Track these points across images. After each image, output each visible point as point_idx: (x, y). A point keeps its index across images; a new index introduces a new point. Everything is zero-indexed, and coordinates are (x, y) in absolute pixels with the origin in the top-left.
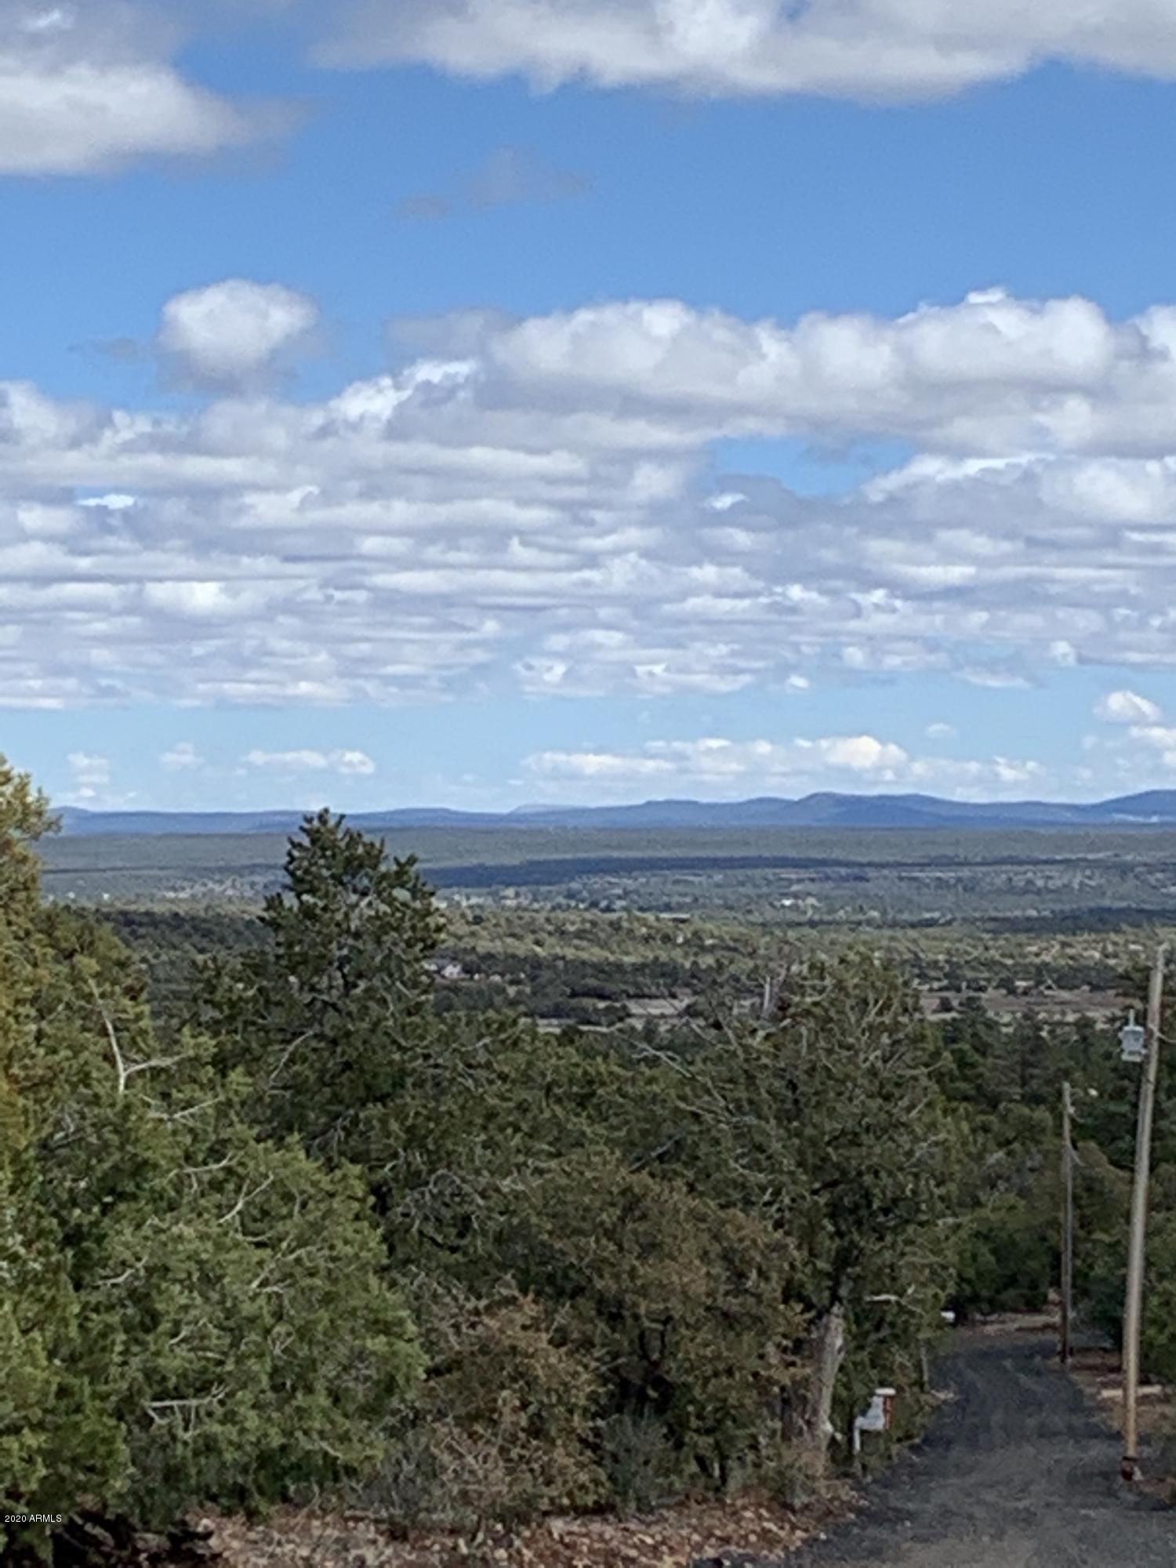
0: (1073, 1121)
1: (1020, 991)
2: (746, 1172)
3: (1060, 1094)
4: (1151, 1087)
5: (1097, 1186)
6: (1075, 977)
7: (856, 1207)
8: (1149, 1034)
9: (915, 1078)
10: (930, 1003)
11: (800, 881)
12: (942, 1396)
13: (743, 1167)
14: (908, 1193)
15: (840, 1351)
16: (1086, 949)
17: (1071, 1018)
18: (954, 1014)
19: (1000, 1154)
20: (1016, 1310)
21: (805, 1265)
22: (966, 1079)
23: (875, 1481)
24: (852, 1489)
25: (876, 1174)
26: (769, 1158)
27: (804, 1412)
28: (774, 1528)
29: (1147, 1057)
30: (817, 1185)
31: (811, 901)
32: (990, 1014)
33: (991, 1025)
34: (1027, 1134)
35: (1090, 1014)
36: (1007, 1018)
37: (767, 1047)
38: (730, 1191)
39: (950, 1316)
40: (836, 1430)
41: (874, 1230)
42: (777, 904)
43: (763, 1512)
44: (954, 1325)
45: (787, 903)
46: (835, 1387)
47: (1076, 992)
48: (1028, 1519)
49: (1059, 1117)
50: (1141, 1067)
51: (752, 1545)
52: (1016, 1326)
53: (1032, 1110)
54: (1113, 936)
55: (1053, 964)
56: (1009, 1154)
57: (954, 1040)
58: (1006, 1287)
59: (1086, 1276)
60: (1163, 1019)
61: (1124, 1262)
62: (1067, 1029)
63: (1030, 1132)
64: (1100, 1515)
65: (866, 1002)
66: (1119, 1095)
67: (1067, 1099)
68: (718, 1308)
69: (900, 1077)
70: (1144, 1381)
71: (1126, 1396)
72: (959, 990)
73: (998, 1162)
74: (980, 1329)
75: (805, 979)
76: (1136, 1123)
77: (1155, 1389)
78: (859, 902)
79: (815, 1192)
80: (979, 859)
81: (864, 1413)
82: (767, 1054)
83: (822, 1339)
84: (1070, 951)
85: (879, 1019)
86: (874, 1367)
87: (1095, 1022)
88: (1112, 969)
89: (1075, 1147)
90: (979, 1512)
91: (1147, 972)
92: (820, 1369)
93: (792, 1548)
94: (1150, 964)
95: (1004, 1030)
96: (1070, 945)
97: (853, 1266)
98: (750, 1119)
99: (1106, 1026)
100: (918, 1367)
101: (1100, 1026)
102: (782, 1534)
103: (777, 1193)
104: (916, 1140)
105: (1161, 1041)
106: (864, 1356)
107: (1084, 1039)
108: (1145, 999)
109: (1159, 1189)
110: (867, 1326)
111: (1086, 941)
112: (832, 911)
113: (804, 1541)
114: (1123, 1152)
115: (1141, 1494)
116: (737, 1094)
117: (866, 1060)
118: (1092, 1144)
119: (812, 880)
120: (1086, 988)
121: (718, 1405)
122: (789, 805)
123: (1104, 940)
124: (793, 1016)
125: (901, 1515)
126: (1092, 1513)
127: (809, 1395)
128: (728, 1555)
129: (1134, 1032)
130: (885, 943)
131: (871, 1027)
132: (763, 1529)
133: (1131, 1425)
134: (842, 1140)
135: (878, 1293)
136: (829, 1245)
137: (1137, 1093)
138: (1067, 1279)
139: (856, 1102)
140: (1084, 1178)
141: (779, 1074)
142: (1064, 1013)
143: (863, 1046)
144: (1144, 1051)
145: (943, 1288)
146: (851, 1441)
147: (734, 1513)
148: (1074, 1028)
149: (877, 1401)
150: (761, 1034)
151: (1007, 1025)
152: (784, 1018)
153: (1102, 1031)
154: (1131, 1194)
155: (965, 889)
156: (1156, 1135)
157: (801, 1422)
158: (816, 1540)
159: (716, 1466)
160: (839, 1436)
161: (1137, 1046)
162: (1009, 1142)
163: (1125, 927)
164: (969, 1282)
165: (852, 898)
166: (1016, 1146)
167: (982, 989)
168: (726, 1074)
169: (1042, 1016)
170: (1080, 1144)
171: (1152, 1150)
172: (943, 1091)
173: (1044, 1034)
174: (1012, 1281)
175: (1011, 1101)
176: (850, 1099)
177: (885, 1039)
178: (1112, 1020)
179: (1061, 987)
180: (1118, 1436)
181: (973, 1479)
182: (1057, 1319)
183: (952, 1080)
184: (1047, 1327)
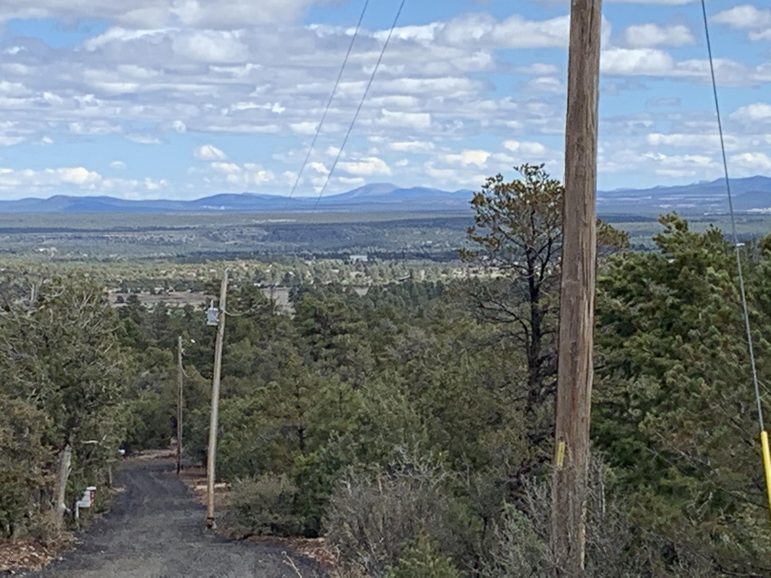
0: (182, 355)
1: (157, 292)
2: (23, 381)
3: (176, 343)
4: (221, 338)
5: (195, 386)
6: (184, 286)
7: (78, 398)
8: (220, 311)
9: (107, 334)
10: (112, 299)
11: (48, 239)
12: (119, 490)
13: (21, 378)
14: (103, 391)
15: (69, 468)
16: (188, 272)
17: (182, 305)
18: (125, 304)
19: (147, 372)
20: (155, 448)
21: (53, 426)
22: (130, 335)
23: (86, 532)
24: (75, 536)
25: (87, 381)
26: (34, 374)
27: (51, 500)
28: (37, 555)
29: (219, 323)
30: (59, 387)
31: (53, 249)
32: (142, 304)
33: (143, 309)
34: (161, 362)
35: (191, 304)
36: (150, 306)
37: (33, 319)
38: (15, 390)
39: (123, 451)
40: (67, 506)
41: (86, 408)
42: (37, 250)
43: (31, 547)
44: (125, 456)
45: (41, 250)
46: (67, 487)
47: (185, 293)
48: (162, 548)
49: (176, 353)
50: (217, 328)
51: (25, 563)
52: (156, 455)
53: (162, 350)
54: (202, 265)
55: (173, 279)
56: (151, 372)
57: (125, 317)
58: (151, 437)
59: (190, 431)
60: (227, 305)
61: (208, 423)
62: (180, 311)
63: (162, 361)
64: (197, 546)
65: (82, 297)
66: (205, 342)
67: (180, 345)
68: (9, 448)
69: (99, 333)
70: (217, 481)
71: (208, 488)
72: (127, 292)
73: (147, 375)
74: (137, 457)
75: (51, 285)
76: (213, 357)
77: (223, 485)
78: (77, 249)
79: (57, 391)
80: (136, 228)
81: (80, 499)
82: (33, 323)
83: (60, 463)
84: (182, 273)
85: (89, 305)
86: (85, 476)
87: (194, 307)
88: (202, 281)
89: (184, 368)
90: (137, 546)
91: (219, 282)
92: (59, 477)
93: (46, 564)
94: (220, 278)
95: (150, 312)
96: (181, 270)
97: (76, 426)
98: (26, 355)
99: (200, 309)
100: (107, 477)
101: (196, 309)
102: (41, 558)
103: (38, 392)
104: (107, 364)
105: (226, 316)
106: (81, 471)
107: (188, 315)
108: (218, 296)
109: (224, 388)
110: (82, 457)
111: (189, 268)
112: (63, 254)
113: (52, 561)
114: (207, 370)
115: (216, 534)
116: (18, 342)
117: (82, 325)
118: (193, 367)
119: (54, 239)
120: (189, 291)
121: (9, 495)
122: (43, 201)
123: (198, 267)
124: (46, 304)
125: (99, 548)
126: (192, 544)
127: (54, 489)
128: (13, 568)
129: (213, 311)
130: (91, 269)
131: (84, 309)
132: (32, 556)
133: (212, 502)
134: (71, 365)
135: (88, 440)
136: (64, 417)
137: (215, 340)
138: (180, 433)
139: (77, 346)
140: (188, 383)
141: (39, 332)
142: (178, 304)
143: (81, 318)
144: (218, 320)
145: (121, 437)
146: (74, 513)
147: (16, 549)
148: (183, 311)
149: (87, 493)
150: (30, 313)
151: (151, 309)
152: (41, 305)
153: (198, 312)
154: (211, 389)
155: (130, 242)
156: (223, 362)
157: (50, 504)
158: (57, 560)
159: (8, 526)
160: (69, 510)
161: (215, 317)
162: (152, 366)
163: (207, 260)
164: (133, 435)
165: (74, 247)
166: (155, 368)
167: (139, 292)
168: (12, 333)
169: (167, 305)
170: (187, 367)
171: (222, 370)
172: (120, 341)
173: (168, 313)
174: (152, 434)
175: (153, 346)
176: (74, 345)
177: (92, 315)
178: (202, 306)
179: (177, 291)
180: (205, 508)
181: (134, 530)
182: (175, 452)
183: (124, 336)
184: (171, 456)
